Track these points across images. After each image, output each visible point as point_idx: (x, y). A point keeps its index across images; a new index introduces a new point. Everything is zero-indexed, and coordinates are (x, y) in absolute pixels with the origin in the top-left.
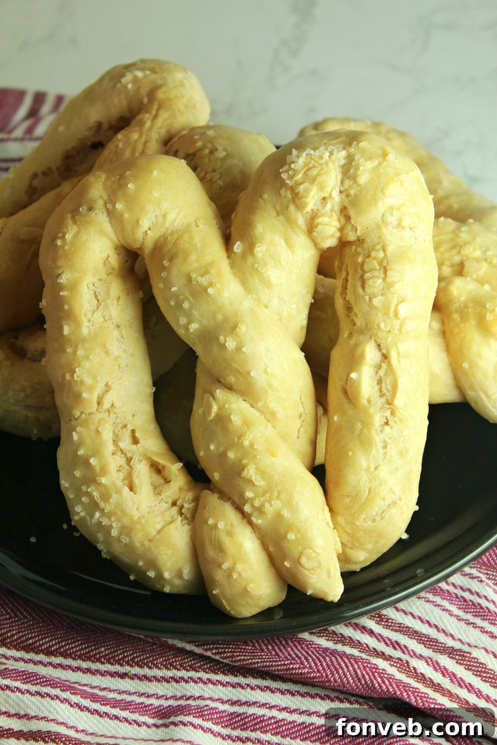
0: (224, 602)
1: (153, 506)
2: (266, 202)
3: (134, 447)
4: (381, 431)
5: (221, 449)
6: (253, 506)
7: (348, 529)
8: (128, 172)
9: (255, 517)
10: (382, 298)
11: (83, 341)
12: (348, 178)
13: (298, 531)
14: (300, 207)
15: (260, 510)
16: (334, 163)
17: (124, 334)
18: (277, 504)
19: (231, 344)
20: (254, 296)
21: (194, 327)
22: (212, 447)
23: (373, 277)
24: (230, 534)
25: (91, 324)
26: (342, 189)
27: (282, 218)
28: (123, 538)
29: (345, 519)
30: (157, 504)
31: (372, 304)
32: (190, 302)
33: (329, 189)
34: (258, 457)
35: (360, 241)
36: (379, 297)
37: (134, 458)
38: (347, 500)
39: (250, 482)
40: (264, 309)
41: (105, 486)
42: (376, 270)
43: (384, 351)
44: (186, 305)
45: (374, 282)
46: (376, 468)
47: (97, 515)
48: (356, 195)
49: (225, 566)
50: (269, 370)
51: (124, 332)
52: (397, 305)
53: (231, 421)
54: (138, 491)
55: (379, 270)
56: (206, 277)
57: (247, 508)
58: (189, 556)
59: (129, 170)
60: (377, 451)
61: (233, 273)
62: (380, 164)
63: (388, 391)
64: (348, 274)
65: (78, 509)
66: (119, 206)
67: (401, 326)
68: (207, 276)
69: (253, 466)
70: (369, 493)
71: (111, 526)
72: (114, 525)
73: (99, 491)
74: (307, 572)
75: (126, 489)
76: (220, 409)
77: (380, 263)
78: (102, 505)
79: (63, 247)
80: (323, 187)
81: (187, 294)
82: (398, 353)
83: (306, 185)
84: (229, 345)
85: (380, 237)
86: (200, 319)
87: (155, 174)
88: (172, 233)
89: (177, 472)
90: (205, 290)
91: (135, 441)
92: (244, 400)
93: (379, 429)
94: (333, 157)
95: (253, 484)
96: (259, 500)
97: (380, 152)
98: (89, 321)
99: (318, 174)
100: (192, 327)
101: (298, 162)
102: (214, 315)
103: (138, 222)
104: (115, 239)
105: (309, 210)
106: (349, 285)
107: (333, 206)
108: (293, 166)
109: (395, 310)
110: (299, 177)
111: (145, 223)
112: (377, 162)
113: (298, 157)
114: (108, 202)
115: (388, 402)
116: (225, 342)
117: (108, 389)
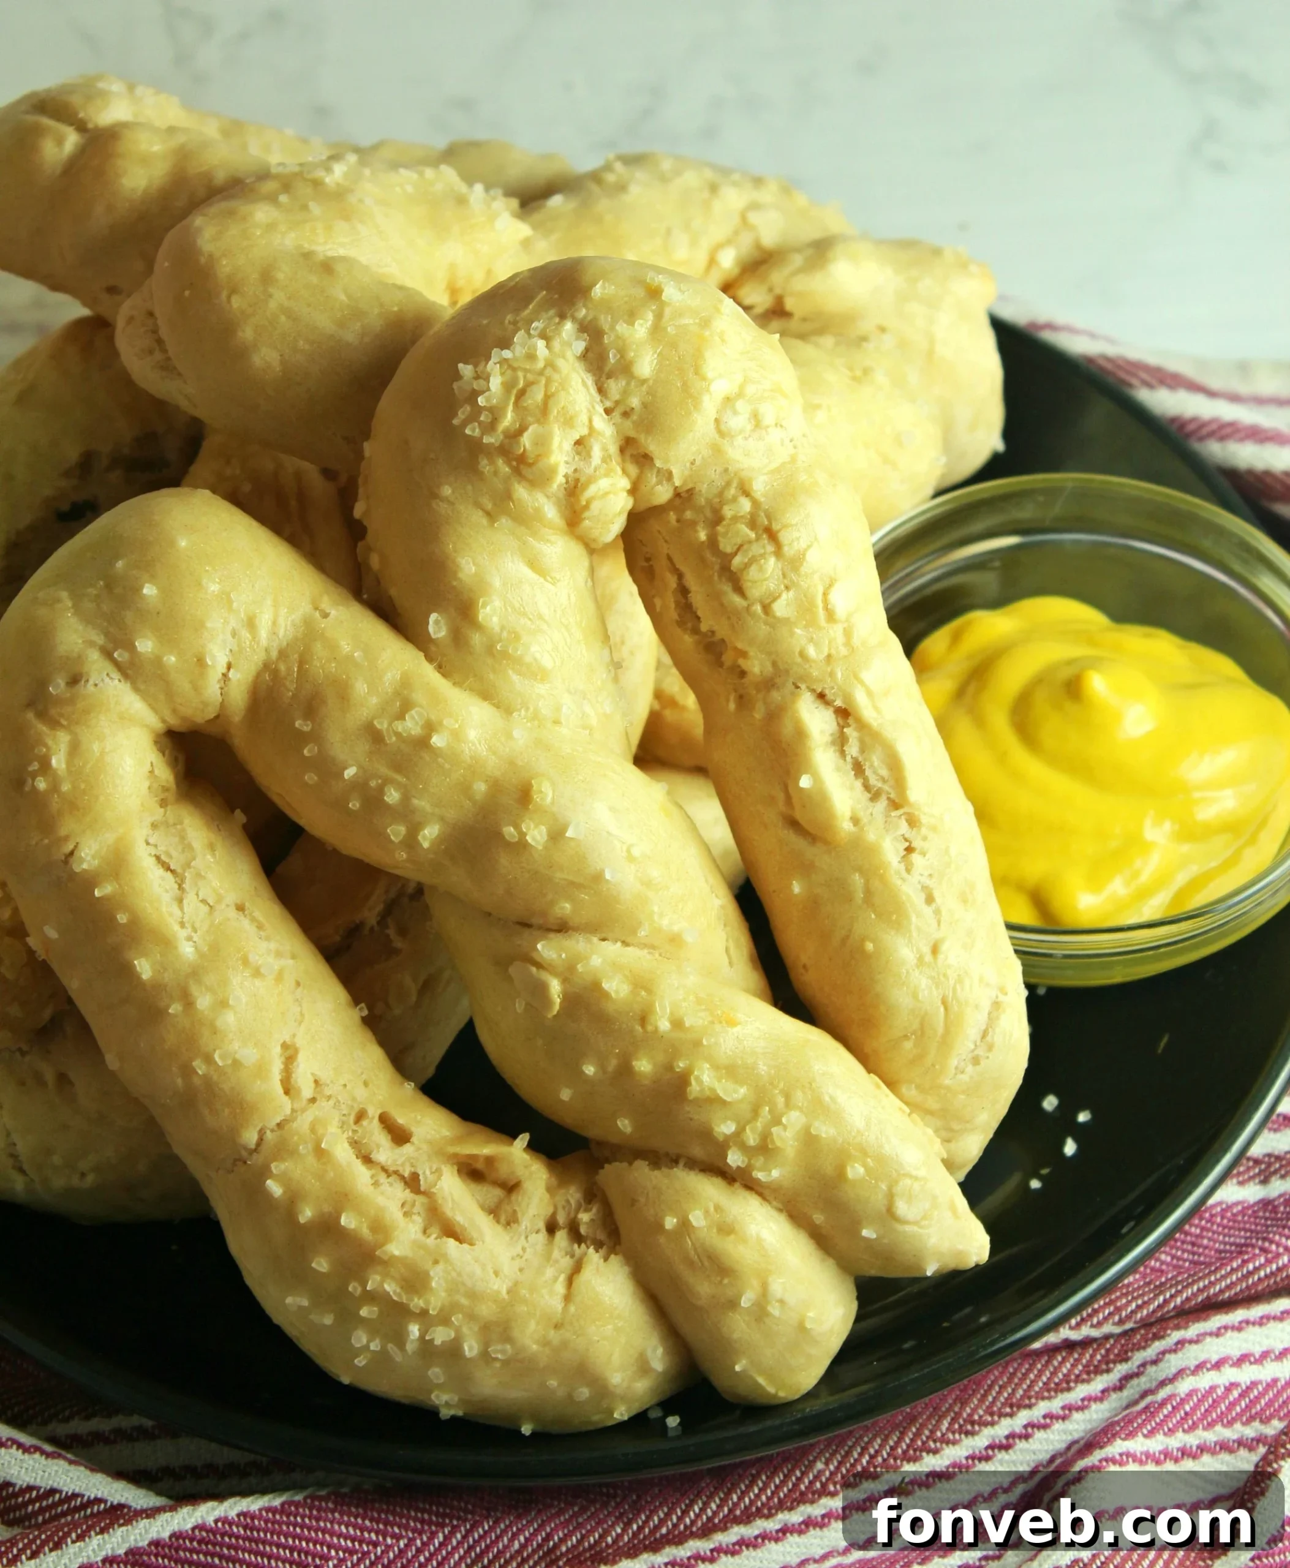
0: (761, 1380)
2: (452, 504)
3: (407, 1149)
4: (907, 871)
5: (612, 1066)
6: (743, 1146)
7: (932, 1102)
8: (120, 564)
9: (760, 1170)
10: (791, 593)
11: (195, 973)
12: (608, 377)
13: (865, 1154)
14: (537, 481)
15: (765, 1149)
16: (563, 357)
17: (261, 919)
18: (795, 1119)
19: (537, 834)
20: (522, 713)
21: (429, 834)
22: (589, 1070)
23: (753, 560)
24: (724, 1229)
25: (190, 929)
26: (608, 404)
27: (503, 522)
28: (495, 1351)
29: (918, 1086)
30: (525, 1244)
31: (774, 617)
32: (398, 786)
33: (584, 418)
34: (704, 1043)
35: (683, 498)
36: (784, 595)
37: (420, 1173)
38: (907, 1042)
39: (713, 1103)
40: (555, 728)
41: (402, 1260)
42: (750, 542)
43: (838, 703)
44: (392, 796)
45: (761, 570)
46: (934, 951)
47: (414, 1330)
48: (645, 405)
49: (746, 1301)
50: (635, 853)
51: (257, 914)
52: (825, 595)
53: (605, 994)
54: (473, 1235)
55: (758, 539)
56: (412, 718)
57: (735, 1159)
58: (647, 1319)
59: (118, 557)
60: (919, 915)
61: (455, 683)
62: (659, 316)
63: (884, 781)
64: (680, 576)
65: (359, 1339)
66: (145, 645)
67: (847, 634)
68: (413, 713)
69: (705, 1064)
70: (945, 1008)
71: (458, 1338)
72: (463, 1332)
73: (392, 1277)
75: (451, 1243)
76: (565, 981)
77: (753, 524)
78: (415, 1303)
79: (54, 789)
80: (571, 418)
81: (384, 770)
82: (869, 694)
83: (532, 429)
84: (532, 838)
85: (726, 470)
86: (436, 811)
88: (282, 654)
89: (525, 1160)
90: (423, 743)
91: (400, 1136)
92: (604, 940)
93: (901, 867)
94: (556, 345)
95: (723, 1103)
96: (753, 1130)
97: (642, 293)
98: (182, 925)
99: (547, 397)
100: (424, 837)
101: (489, 389)
102: (465, 788)
103: (201, 662)
104: (155, 722)
105: (560, 479)
106: (698, 598)
107: (604, 449)
108: (481, 401)
109: (826, 608)
110: (508, 419)
111: (218, 657)
112: (650, 316)
113: (481, 376)
114: (110, 646)
115: (893, 805)
116: (523, 835)
117: (290, 1054)
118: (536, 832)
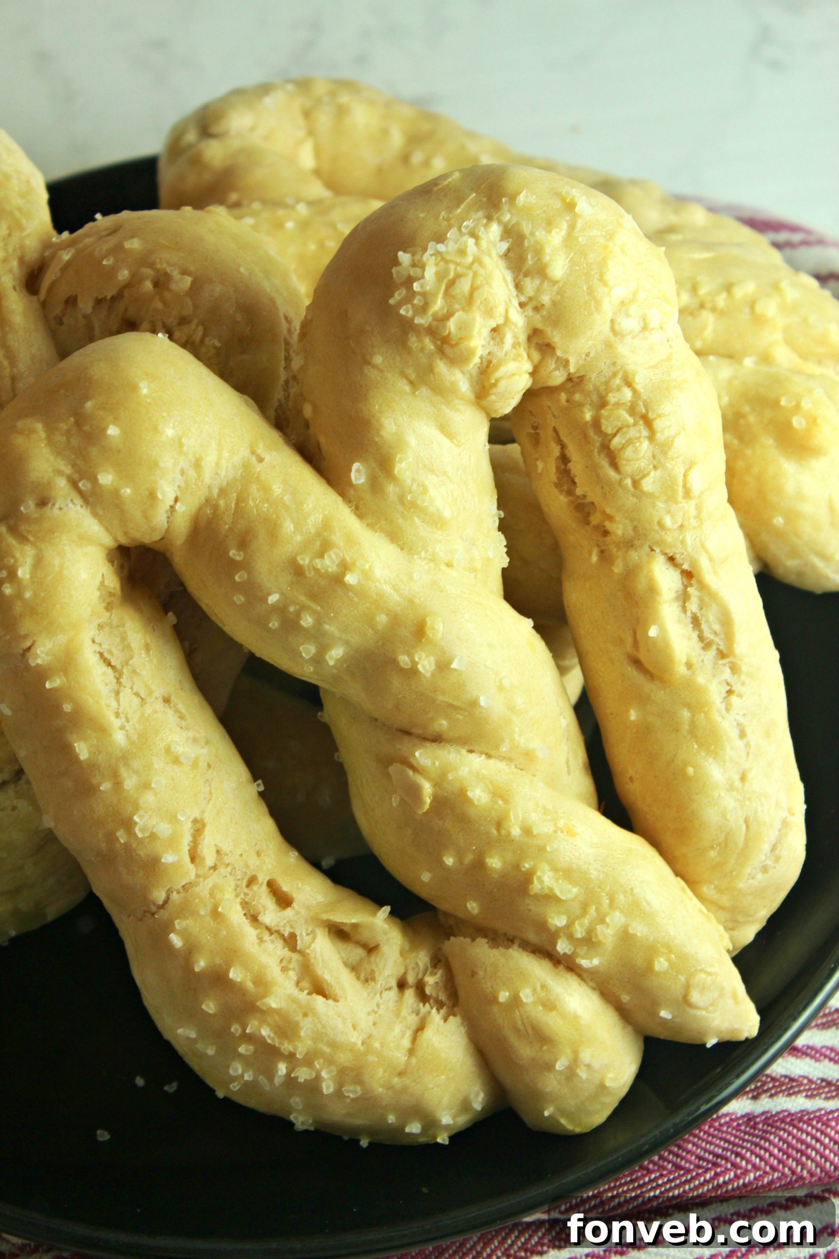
0: (563, 1121)
1: (376, 1009)
2: (382, 371)
3: (289, 912)
4: (727, 710)
5: (469, 858)
6: (571, 937)
7: (725, 901)
8: (89, 405)
9: (583, 958)
10: (658, 472)
11: (125, 757)
12: (526, 276)
13: (670, 951)
14: (457, 360)
15: (589, 941)
16: (489, 254)
17: (183, 710)
18: (616, 919)
19: (426, 664)
20: (423, 554)
21: (335, 654)
22: (449, 861)
23: (630, 442)
24: (550, 1005)
25: (123, 719)
26: (523, 299)
27: (424, 391)
28: (348, 1091)
29: (716, 888)
30: (380, 1002)
31: (641, 491)
32: (314, 612)
33: (501, 310)
34: (548, 849)
35: (574, 382)
36: (652, 474)
37: (298, 933)
38: (713, 853)
39: (550, 898)
40: (449, 571)
41: (278, 1011)
42: (628, 426)
43: (686, 567)
44: (307, 621)
45: (636, 451)
46: (743, 778)
47: (282, 1068)
48: (554, 303)
49: (560, 1065)
50: (506, 683)
51: (182, 708)
52: (685, 476)
53: (469, 801)
54: (338, 992)
55: (635, 425)
56: (330, 557)
57: (562, 947)
58: (474, 1069)
59: (87, 398)
60: (733, 747)
61: (368, 525)
62: (572, 227)
63: (715, 633)
64: (563, 447)
65: (237, 1069)
66: (106, 478)
67: (699, 508)
68: (331, 553)
69: (547, 867)
70: (747, 827)
71: (318, 1079)
72: (324, 1074)
73: (268, 1024)
74: (704, 1013)
75: (320, 999)
76: (436, 785)
77: (632, 411)
78: (286, 1047)
79: (19, 595)
80: (491, 309)
81: (303, 598)
82: (711, 559)
83: (459, 316)
84: (424, 667)
85: (614, 363)
86: (344, 636)
87: (145, 391)
88: (223, 492)
89: (386, 926)
90: (338, 579)
91: (283, 901)
92: (471, 751)
93: (723, 706)
94: (484, 243)
95: (558, 900)
96: (581, 925)
97: (558, 205)
98: (117, 715)
99: (473, 289)
100: (331, 658)
101: (423, 277)
102: (370, 621)
103: (152, 496)
104: (109, 541)
105: (476, 360)
106: (577, 467)
107: (515, 337)
108: (416, 286)
109: (684, 486)
110: (438, 305)
111: (167, 492)
112: (565, 226)
113: (418, 265)
114: (76, 476)
115: (722, 655)
116: (415, 664)
117: (199, 827)
118: (426, 663)
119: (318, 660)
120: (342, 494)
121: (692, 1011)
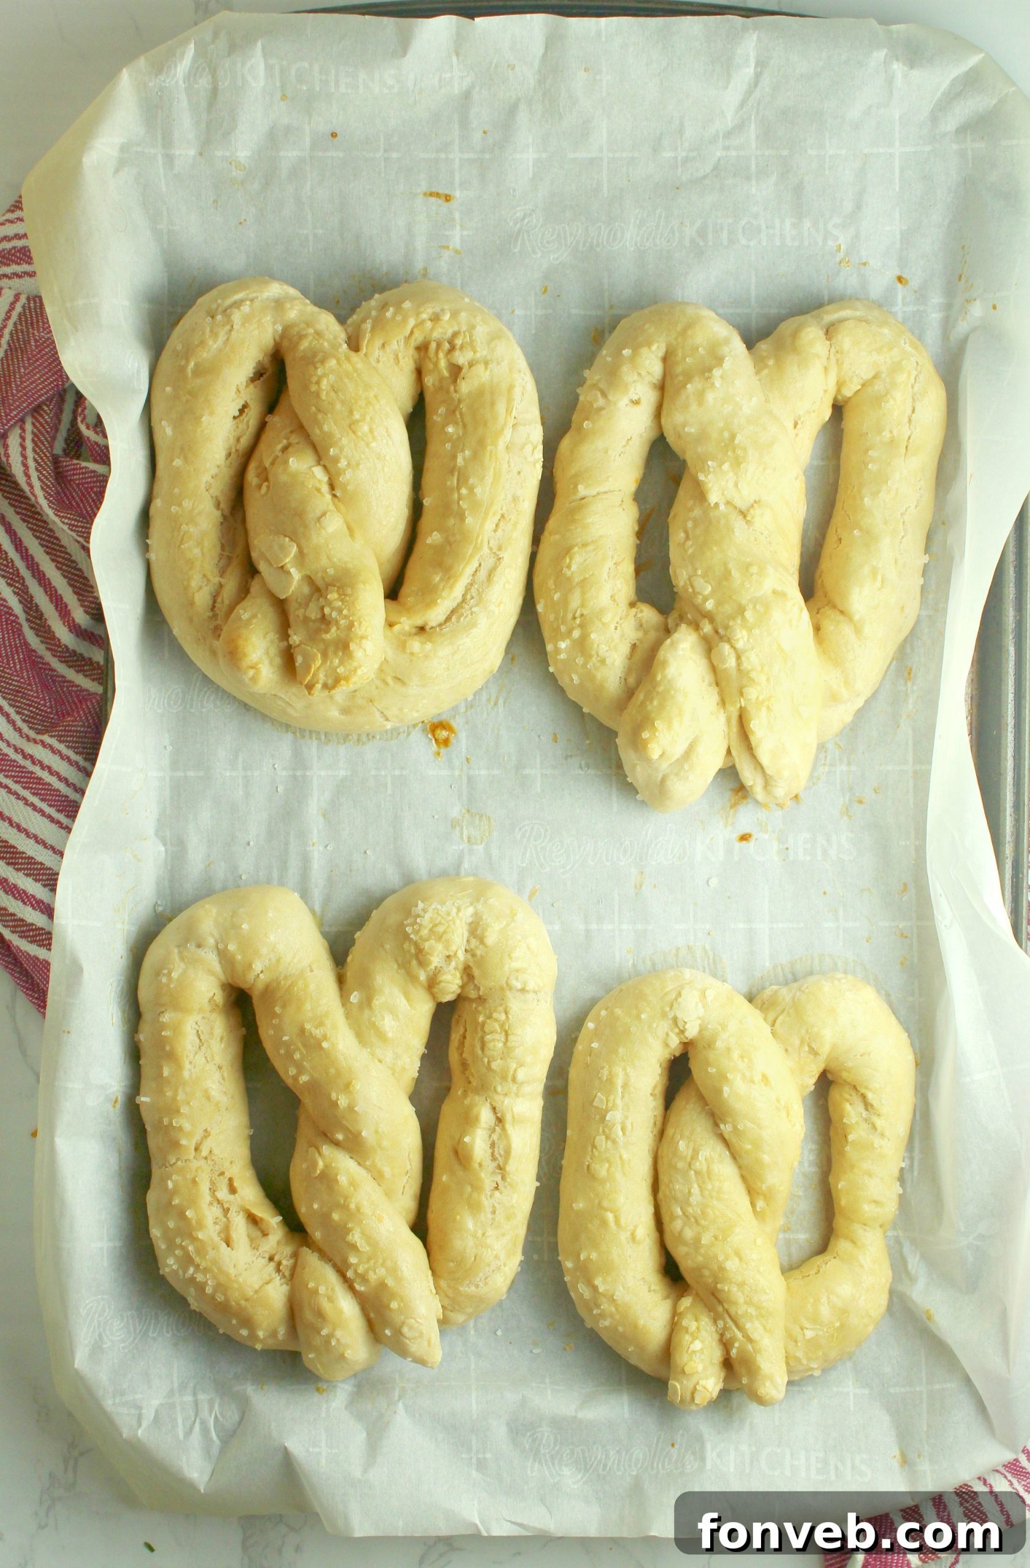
1: (251, 1263)
3: (232, 1197)
4: (490, 1196)
5: (325, 1209)
6: (356, 1272)
7: (450, 1293)
8: (241, 910)
9: (357, 1283)
10: (501, 1061)
11: (184, 1084)
12: (474, 938)
13: (402, 1300)
14: (422, 964)
15: (364, 1277)
16: (461, 920)
18: (381, 1272)
19: (343, 1102)
20: (369, 1050)
21: (304, 1078)
22: (316, 1206)
23: (494, 1040)
24: (330, 1299)
25: (193, 1066)
26: (467, 948)
27: (403, 972)
28: (217, 1296)
29: (447, 1284)
30: (254, 1260)
31: (490, 1067)
32: (302, 1054)
33: (454, 948)
34: (363, 1221)
35: (481, 1000)
36: (498, 1061)
37: (231, 1209)
38: (451, 1264)
39: (354, 1247)
40: (378, 1063)
41: (201, 1241)
42: (496, 1032)
43: (499, 1115)
44: (297, 1056)
45: (494, 1045)
46: (483, 1234)
47: (191, 1270)
48: (482, 956)
49: (324, 1332)
50: (380, 1130)
51: (225, 1074)
52: (515, 1071)
53: (337, 1181)
54: (235, 1246)
55: (500, 1033)
56: (320, 1030)
57: (350, 1274)
58: (285, 1316)
59: (241, 906)
60: (485, 1216)
61: (348, 1024)
62: (508, 924)
63: (500, 1155)
64: (466, 1030)
65: (171, 1261)
67: (518, 1090)
68: (322, 1028)
69: (359, 1230)
70: (474, 1259)
71: (206, 1283)
72: (209, 1282)
73: (194, 1245)
74: (409, 1342)
75: (224, 1245)
76: (326, 1166)
77: (502, 1026)
78: (197, 1260)
79: (168, 985)
80: (448, 945)
81: (299, 1045)
82: (513, 1118)
83: (432, 942)
84: (340, 1102)
86: (311, 1071)
87: (270, 915)
88: (286, 978)
89: (276, 1226)
90: (319, 1042)
91: (233, 1190)
92: (351, 1158)
93: (489, 1194)
94: (461, 914)
95: (357, 1250)
96: (362, 1267)
98: (191, 1063)
99: (445, 932)
100: (302, 1079)
101: (424, 917)
102: (326, 1069)
103: (250, 966)
104: (223, 978)
105: (432, 967)
106: (467, 1043)
107: (456, 965)
108: (418, 920)
109: (514, 1075)
110: (425, 932)
111: (258, 966)
112: (505, 923)
113: (425, 910)
114: (219, 940)
115: (499, 1167)
116: (338, 1099)
117: (207, 1134)
119: (295, 1078)
120: (343, 1005)
121: (401, 1338)
